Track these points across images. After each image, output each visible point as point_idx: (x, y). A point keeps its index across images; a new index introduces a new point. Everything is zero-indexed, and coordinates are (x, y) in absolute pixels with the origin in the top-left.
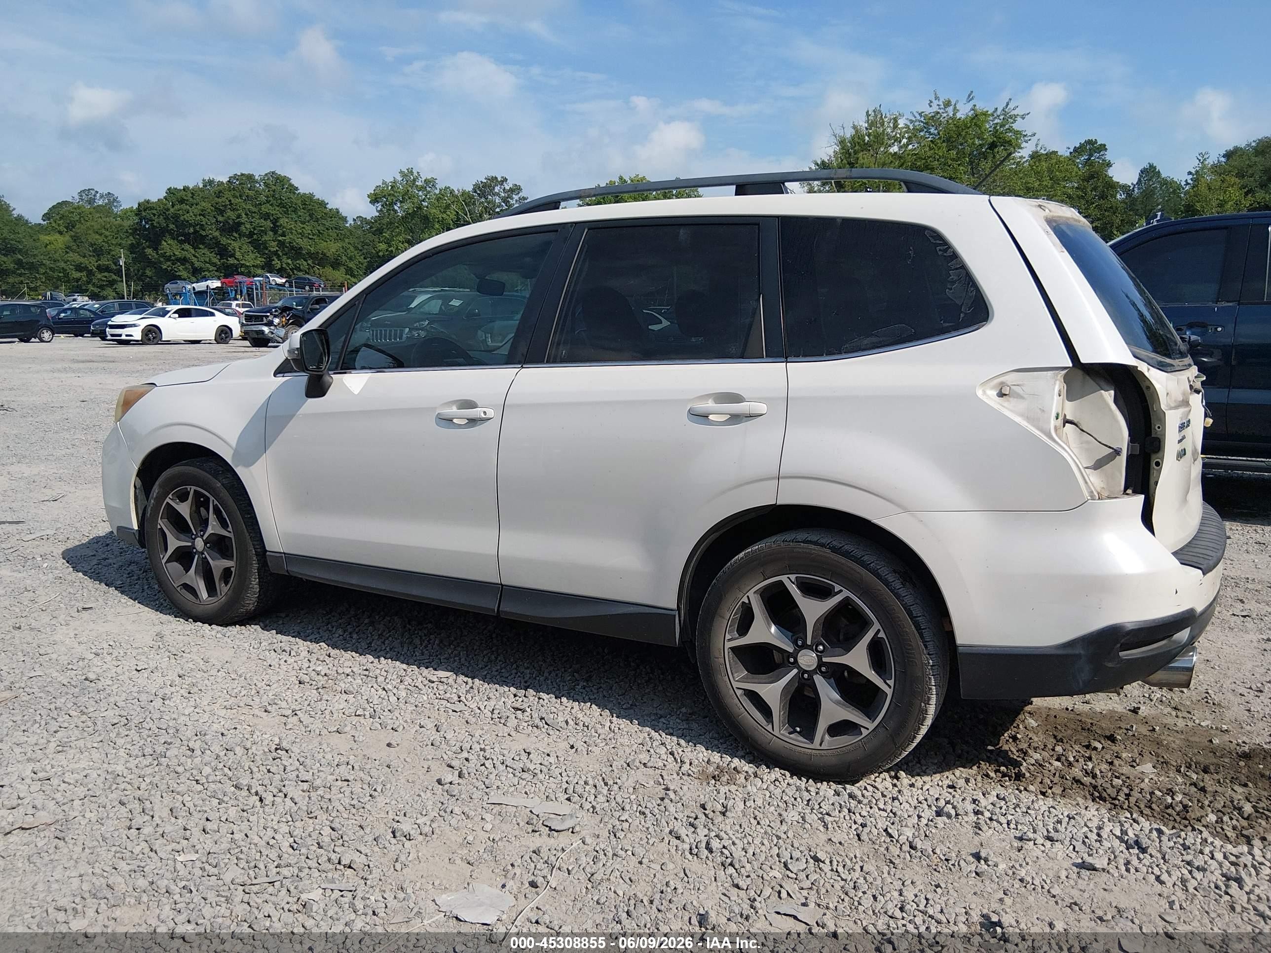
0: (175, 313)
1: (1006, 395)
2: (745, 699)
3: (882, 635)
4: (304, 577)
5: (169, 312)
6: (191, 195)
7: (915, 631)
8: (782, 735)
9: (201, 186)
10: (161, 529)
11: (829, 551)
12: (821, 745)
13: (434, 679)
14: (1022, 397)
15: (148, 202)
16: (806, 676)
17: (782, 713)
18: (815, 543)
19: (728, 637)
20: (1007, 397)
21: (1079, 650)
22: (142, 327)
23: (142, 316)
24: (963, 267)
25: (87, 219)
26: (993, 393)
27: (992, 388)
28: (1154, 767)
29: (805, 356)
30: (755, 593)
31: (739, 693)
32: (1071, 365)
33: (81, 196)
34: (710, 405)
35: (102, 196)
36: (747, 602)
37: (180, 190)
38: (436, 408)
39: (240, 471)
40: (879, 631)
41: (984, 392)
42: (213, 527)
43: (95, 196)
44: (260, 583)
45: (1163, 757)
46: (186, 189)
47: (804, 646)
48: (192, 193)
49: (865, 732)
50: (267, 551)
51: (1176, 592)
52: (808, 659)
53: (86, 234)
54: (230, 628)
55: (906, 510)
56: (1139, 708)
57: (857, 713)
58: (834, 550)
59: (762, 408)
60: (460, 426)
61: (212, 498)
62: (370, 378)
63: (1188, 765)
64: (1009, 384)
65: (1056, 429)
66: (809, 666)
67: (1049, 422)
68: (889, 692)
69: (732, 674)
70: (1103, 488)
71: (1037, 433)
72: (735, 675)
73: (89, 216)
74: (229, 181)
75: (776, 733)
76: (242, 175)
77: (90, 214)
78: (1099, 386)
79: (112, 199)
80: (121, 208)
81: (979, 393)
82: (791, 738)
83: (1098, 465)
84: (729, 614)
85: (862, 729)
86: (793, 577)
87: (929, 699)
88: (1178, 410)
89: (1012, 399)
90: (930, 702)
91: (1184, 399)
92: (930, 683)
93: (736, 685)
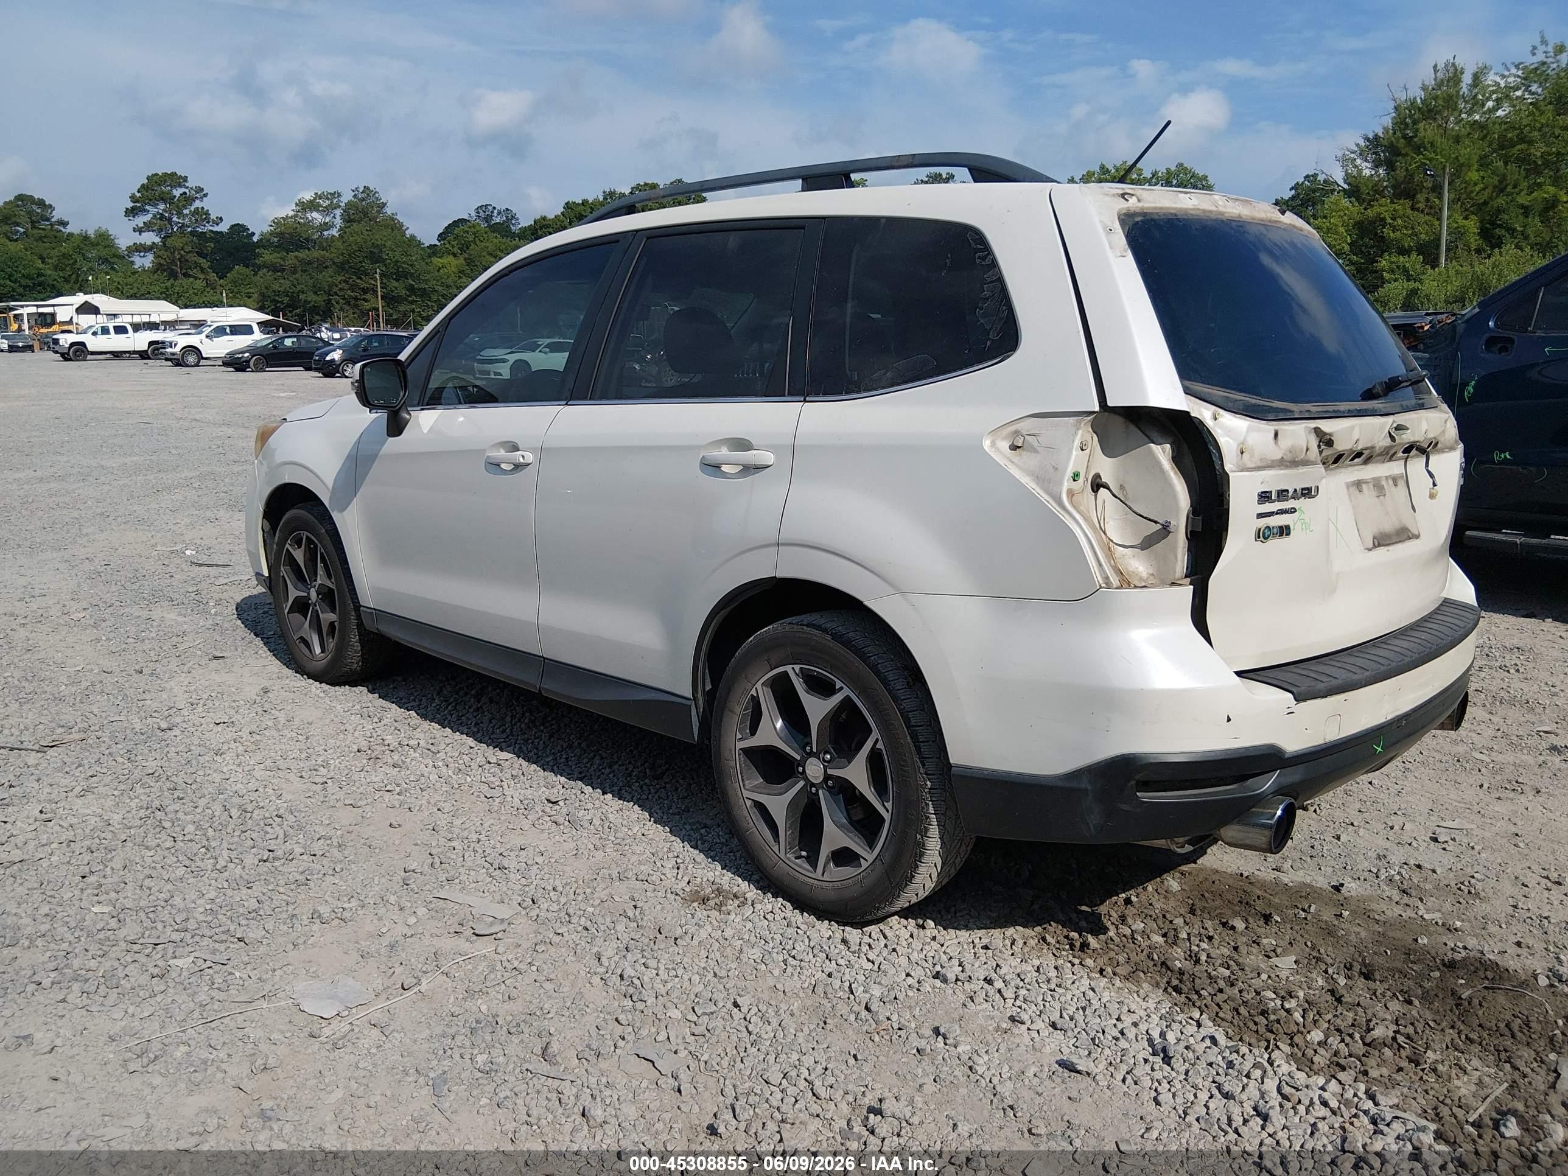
0: (545, 347)
1: (1019, 447)
2: (754, 813)
3: (880, 745)
4: (393, 639)
5: (540, 345)
6: (590, 210)
7: (912, 745)
8: (788, 859)
9: (601, 199)
10: (283, 577)
11: (829, 638)
12: (823, 875)
13: (493, 760)
14: (1035, 451)
15: (544, 218)
16: (814, 789)
17: (788, 833)
18: (818, 628)
19: (739, 736)
20: (1020, 450)
21: (1085, 784)
22: (511, 363)
23: (513, 350)
24: (1001, 280)
25: (482, 238)
26: (1004, 445)
27: (1004, 439)
28: (1295, 962)
29: (825, 394)
30: (763, 684)
31: (749, 803)
32: (1097, 409)
33: (478, 213)
34: (724, 452)
35: (499, 213)
36: (755, 695)
37: (579, 204)
38: (485, 450)
39: (335, 515)
40: (877, 740)
41: (993, 444)
42: (321, 578)
43: (492, 212)
44: (360, 641)
45: (1319, 950)
46: (585, 203)
47: (811, 754)
48: (591, 208)
49: (864, 864)
50: (361, 606)
51: (1229, 720)
52: (814, 770)
53: (480, 257)
54: (337, 688)
55: (899, 592)
56: (1342, 885)
57: (858, 840)
58: (836, 637)
59: (768, 458)
60: (504, 472)
61: (319, 545)
62: (440, 415)
63: (1348, 965)
64: (1024, 433)
65: (1071, 494)
66: (816, 778)
67: (1061, 484)
68: (887, 816)
69: (743, 780)
70: (1152, 575)
71: (1044, 497)
72: (747, 782)
73: (485, 236)
74: (631, 193)
75: (782, 855)
76: (646, 184)
77: (486, 233)
78: (1148, 437)
79: (510, 216)
80: (520, 226)
81: (987, 444)
82: (796, 864)
83: (1147, 544)
84: (738, 709)
85: (861, 860)
86: (797, 667)
87: (927, 830)
88: (1260, 473)
89: (1025, 453)
90: (928, 835)
91: (1289, 457)
92: (928, 810)
93: (746, 794)
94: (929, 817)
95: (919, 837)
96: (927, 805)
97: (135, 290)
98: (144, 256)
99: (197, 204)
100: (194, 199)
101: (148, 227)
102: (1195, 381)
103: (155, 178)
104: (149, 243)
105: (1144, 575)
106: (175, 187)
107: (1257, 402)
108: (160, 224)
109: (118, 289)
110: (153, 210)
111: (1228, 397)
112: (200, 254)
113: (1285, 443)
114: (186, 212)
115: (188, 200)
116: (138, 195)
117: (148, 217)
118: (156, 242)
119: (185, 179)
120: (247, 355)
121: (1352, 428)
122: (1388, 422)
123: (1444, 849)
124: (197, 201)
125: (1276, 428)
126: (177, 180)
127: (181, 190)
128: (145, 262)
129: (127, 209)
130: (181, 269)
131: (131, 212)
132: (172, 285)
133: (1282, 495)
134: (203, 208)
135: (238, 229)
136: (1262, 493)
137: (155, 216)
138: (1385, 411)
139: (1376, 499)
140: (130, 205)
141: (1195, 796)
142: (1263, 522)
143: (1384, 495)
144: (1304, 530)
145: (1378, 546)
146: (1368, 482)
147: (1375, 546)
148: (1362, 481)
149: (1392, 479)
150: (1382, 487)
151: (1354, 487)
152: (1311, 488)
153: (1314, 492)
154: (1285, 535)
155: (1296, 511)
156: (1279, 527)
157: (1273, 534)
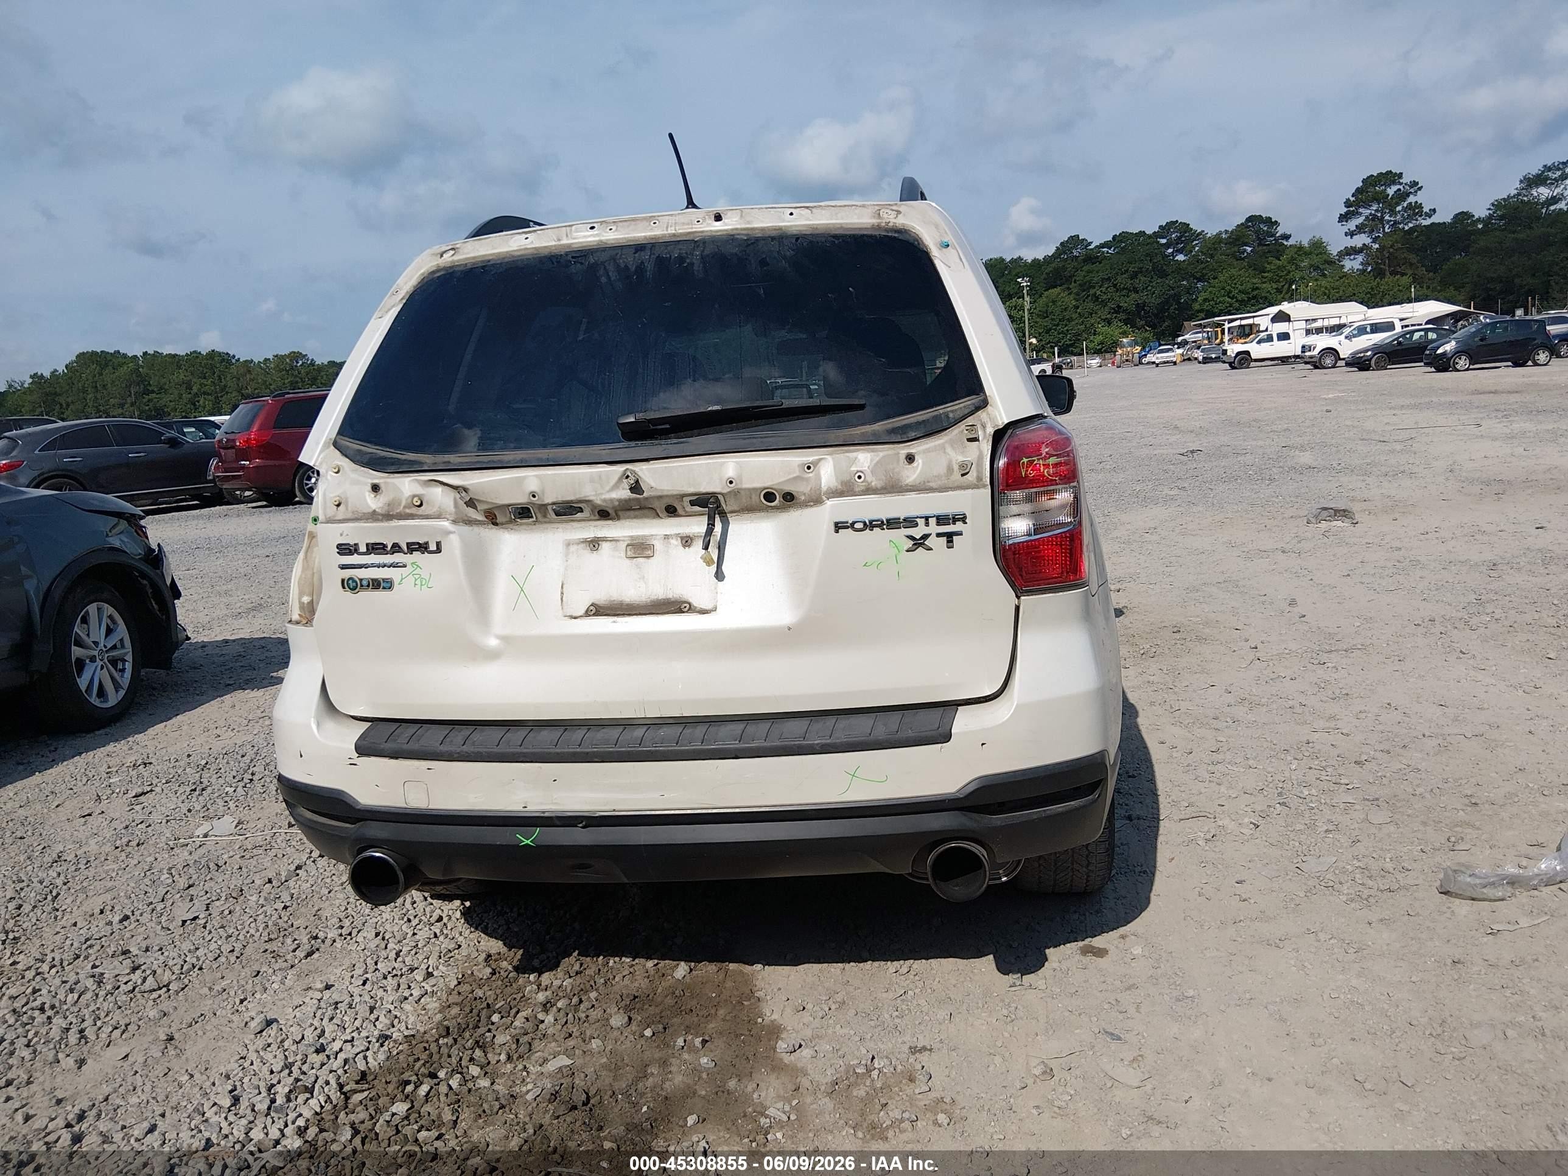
91: (387, 509)
97: (1341, 293)
98: (1354, 259)
99: (1412, 199)
100: (1408, 195)
101: (1360, 229)
103: (1369, 180)
104: (1360, 245)
106: (1389, 185)
108: (1371, 225)
109: (1325, 294)
110: (1366, 212)
112: (1409, 250)
113: (387, 497)
114: (1399, 208)
115: (1402, 196)
116: (1352, 199)
117: (1360, 220)
118: (1366, 243)
119: (1400, 175)
120: (1369, 353)
122: (617, 471)
124: (1411, 196)
125: (376, 481)
126: (1391, 177)
127: (1394, 188)
128: (1353, 264)
129: (1341, 215)
130: (1389, 266)
131: (1344, 218)
132: (1378, 284)
133: (375, 548)
134: (1416, 202)
135: (1463, 217)
136: (342, 545)
137: (1367, 217)
138: (612, 458)
139: (626, 561)
140: (1344, 210)
142: (348, 573)
143: (648, 557)
144: (418, 586)
145: (594, 615)
146: (618, 541)
147: (587, 614)
148: (604, 539)
149: (682, 538)
150: (651, 547)
151: (583, 545)
152: (427, 543)
153: (433, 547)
154: (384, 588)
155: (405, 566)
156: (372, 580)
157: (362, 586)
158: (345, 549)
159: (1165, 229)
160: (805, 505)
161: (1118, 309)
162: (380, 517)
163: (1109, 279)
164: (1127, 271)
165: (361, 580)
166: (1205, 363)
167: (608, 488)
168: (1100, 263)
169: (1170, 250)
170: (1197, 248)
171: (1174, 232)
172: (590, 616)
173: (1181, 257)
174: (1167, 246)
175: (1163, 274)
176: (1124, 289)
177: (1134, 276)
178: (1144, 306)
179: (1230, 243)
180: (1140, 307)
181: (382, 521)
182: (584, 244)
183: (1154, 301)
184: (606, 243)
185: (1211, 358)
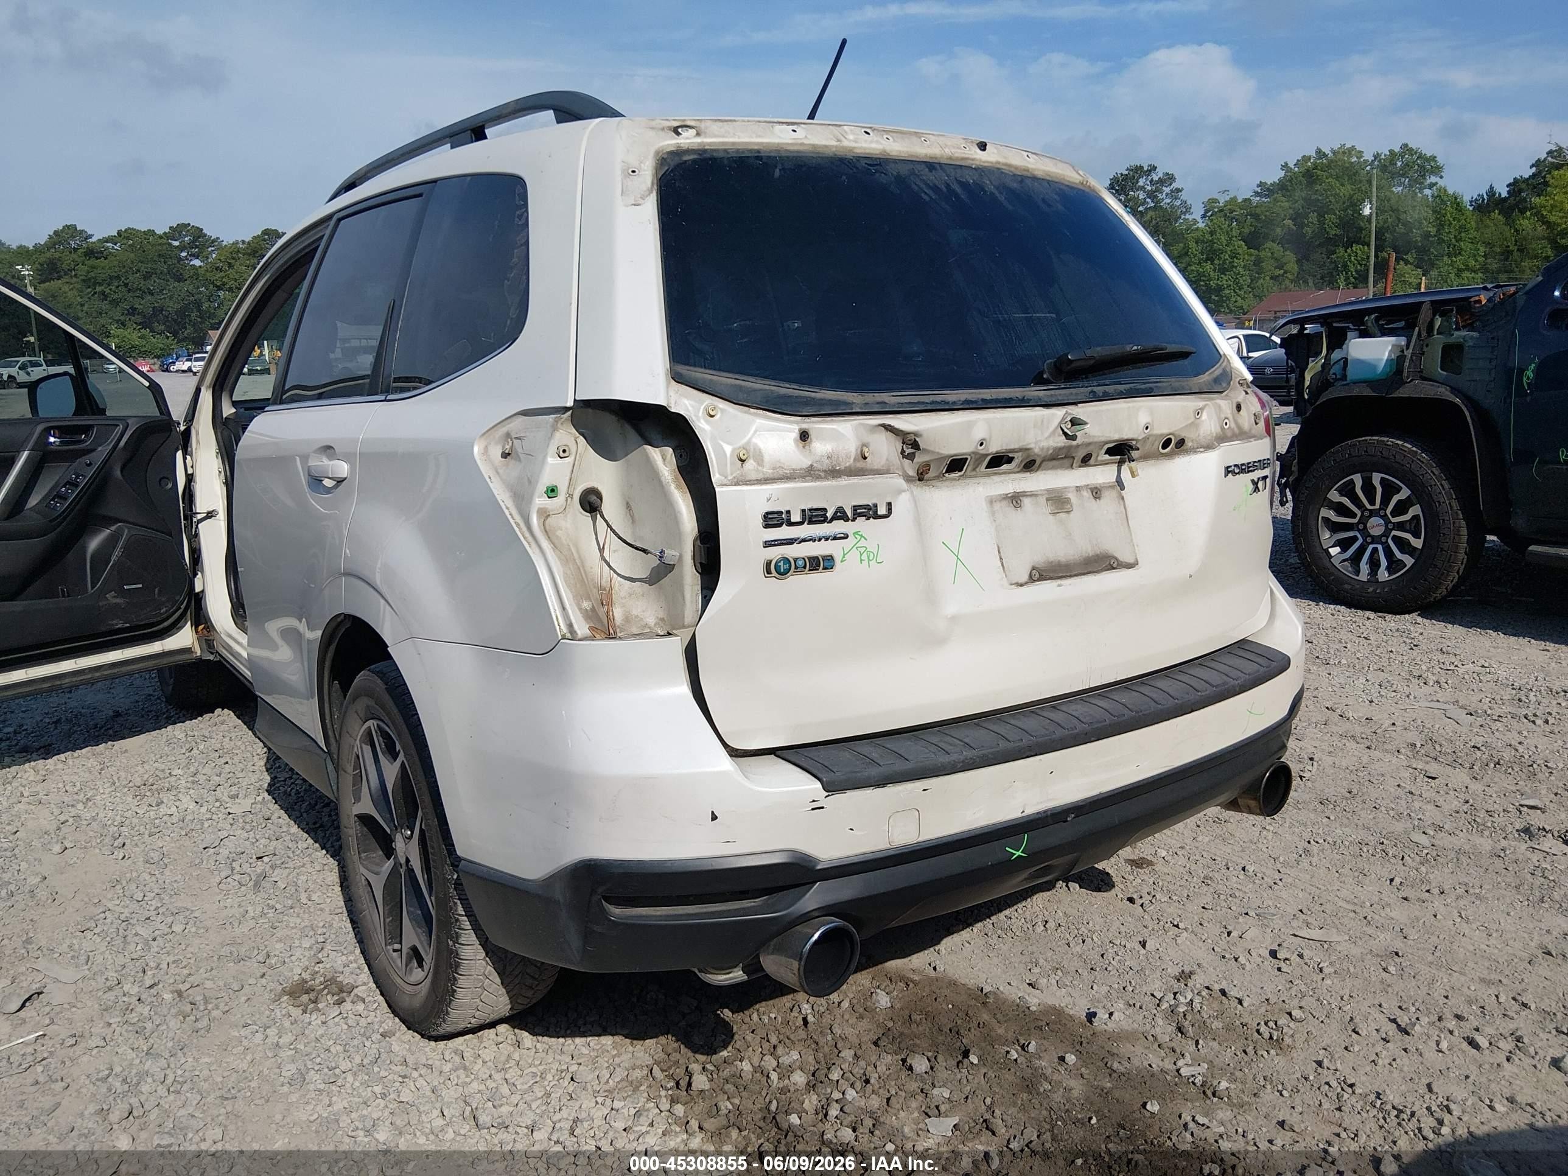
1: (508, 455)
2: (367, 890)
3: (424, 825)
14: (519, 459)
19: (352, 801)
24: (527, 243)
26: (496, 452)
27: (498, 443)
30: (360, 740)
31: (363, 878)
32: (572, 403)
34: (323, 462)
36: (358, 752)
40: (422, 819)
41: (485, 449)
49: (426, 969)
52: (400, 847)
55: (411, 636)
57: (421, 938)
59: (344, 469)
64: (514, 435)
65: (544, 514)
66: (402, 857)
67: (531, 501)
68: (434, 915)
69: (359, 852)
70: (662, 620)
71: (515, 518)
72: (363, 855)
81: (478, 449)
84: (349, 770)
85: (424, 962)
86: (375, 724)
87: (458, 936)
88: (764, 487)
89: (513, 462)
90: (460, 941)
91: (826, 464)
92: (456, 910)
93: (363, 870)
94: (457, 920)
95: (451, 943)
96: (456, 904)
102: (695, 366)
105: (651, 621)
107: (790, 392)
111: (741, 387)
113: (820, 447)
121: (970, 425)
122: (1058, 414)
123: (1279, 969)
125: (805, 426)
133: (815, 516)
136: (767, 513)
138: (1048, 400)
139: (1051, 517)
141: (729, 913)
142: (776, 553)
143: (1068, 512)
144: (865, 563)
145: (1039, 580)
146: (1036, 495)
147: (1032, 580)
148: (1024, 494)
149: (1092, 490)
150: (1067, 501)
151: (1004, 503)
152: (876, 506)
153: (882, 511)
154: (825, 568)
155: (846, 537)
156: (809, 558)
157: (796, 567)
158: (772, 520)
159: (179, 230)
160: (1194, 450)
161: (133, 311)
162: (822, 474)
163: (118, 278)
164: (138, 271)
165: (795, 560)
166: (250, 375)
167: (1047, 434)
168: (106, 258)
169: (184, 254)
170: (214, 256)
171: (186, 236)
172: (1035, 581)
173: (197, 262)
174: (182, 248)
175: (180, 279)
176: (137, 289)
177: (147, 277)
178: (162, 310)
179: (249, 254)
180: (158, 311)
181: (826, 478)
182: (867, 151)
183: (172, 306)
184: (889, 154)
185: (257, 370)
